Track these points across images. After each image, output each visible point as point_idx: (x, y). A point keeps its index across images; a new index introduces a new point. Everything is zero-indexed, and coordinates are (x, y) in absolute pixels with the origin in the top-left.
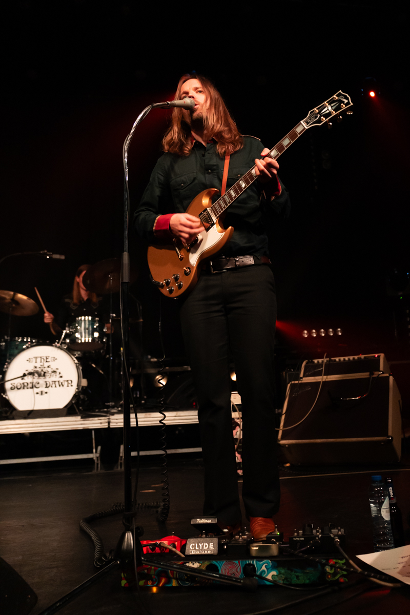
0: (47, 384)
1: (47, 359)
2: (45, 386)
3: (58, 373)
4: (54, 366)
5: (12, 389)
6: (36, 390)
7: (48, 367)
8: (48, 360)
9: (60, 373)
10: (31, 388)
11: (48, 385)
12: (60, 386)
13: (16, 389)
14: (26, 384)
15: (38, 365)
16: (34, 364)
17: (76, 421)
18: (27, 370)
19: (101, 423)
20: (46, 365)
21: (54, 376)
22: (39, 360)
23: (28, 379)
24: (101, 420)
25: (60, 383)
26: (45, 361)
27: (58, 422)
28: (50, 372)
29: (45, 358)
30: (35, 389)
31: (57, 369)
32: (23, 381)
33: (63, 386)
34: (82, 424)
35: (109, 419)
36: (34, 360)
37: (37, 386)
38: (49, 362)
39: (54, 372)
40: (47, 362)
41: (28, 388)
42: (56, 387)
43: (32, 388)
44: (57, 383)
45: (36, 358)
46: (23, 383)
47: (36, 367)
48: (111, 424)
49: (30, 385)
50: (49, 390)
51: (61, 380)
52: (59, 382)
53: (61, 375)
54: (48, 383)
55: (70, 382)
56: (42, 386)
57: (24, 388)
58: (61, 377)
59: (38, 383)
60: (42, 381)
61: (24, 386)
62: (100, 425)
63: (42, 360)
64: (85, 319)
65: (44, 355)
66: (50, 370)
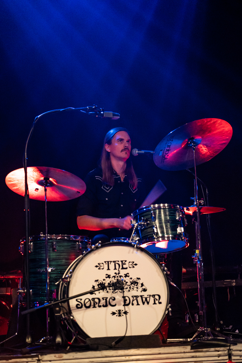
0: (125, 301)
1: (123, 264)
2: (123, 304)
3: (140, 285)
4: (134, 274)
5: (78, 307)
6: (110, 309)
7: (126, 276)
8: (125, 266)
9: (142, 285)
10: (104, 306)
11: (128, 302)
12: (144, 303)
13: (84, 308)
14: (97, 300)
15: (112, 273)
16: (105, 272)
17: (184, 353)
18: (97, 281)
19: (219, 356)
20: (123, 272)
21: (135, 289)
22: (112, 266)
23: (100, 294)
24: (218, 351)
25: (144, 299)
26: (121, 267)
27: (160, 354)
28: (129, 283)
29: (120, 263)
30: (109, 307)
31: (139, 279)
32: (93, 296)
33: (148, 303)
34: (193, 357)
35: (229, 350)
36: (106, 266)
37: (113, 303)
38: (126, 268)
39: (135, 283)
40: (123, 268)
41: (100, 306)
42: (138, 304)
43: (106, 306)
44: (139, 299)
45: (108, 263)
46: (93, 299)
47: (109, 276)
48: (233, 358)
49: (103, 302)
50: (130, 309)
51: (145, 294)
52: (141, 296)
53: (143, 287)
54: (127, 298)
55: (157, 297)
56: (120, 305)
57: (94, 307)
58: (145, 290)
59: (114, 299)
60: (118, 296)
61: (94, 304)
62: (217, 358)
63: (117, 266)
64: (164, 206)
65: (119, 259)
66: (127, 279)
